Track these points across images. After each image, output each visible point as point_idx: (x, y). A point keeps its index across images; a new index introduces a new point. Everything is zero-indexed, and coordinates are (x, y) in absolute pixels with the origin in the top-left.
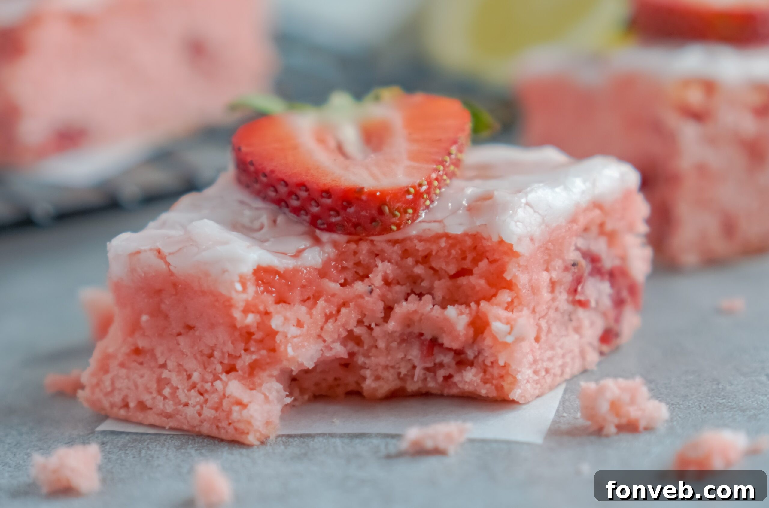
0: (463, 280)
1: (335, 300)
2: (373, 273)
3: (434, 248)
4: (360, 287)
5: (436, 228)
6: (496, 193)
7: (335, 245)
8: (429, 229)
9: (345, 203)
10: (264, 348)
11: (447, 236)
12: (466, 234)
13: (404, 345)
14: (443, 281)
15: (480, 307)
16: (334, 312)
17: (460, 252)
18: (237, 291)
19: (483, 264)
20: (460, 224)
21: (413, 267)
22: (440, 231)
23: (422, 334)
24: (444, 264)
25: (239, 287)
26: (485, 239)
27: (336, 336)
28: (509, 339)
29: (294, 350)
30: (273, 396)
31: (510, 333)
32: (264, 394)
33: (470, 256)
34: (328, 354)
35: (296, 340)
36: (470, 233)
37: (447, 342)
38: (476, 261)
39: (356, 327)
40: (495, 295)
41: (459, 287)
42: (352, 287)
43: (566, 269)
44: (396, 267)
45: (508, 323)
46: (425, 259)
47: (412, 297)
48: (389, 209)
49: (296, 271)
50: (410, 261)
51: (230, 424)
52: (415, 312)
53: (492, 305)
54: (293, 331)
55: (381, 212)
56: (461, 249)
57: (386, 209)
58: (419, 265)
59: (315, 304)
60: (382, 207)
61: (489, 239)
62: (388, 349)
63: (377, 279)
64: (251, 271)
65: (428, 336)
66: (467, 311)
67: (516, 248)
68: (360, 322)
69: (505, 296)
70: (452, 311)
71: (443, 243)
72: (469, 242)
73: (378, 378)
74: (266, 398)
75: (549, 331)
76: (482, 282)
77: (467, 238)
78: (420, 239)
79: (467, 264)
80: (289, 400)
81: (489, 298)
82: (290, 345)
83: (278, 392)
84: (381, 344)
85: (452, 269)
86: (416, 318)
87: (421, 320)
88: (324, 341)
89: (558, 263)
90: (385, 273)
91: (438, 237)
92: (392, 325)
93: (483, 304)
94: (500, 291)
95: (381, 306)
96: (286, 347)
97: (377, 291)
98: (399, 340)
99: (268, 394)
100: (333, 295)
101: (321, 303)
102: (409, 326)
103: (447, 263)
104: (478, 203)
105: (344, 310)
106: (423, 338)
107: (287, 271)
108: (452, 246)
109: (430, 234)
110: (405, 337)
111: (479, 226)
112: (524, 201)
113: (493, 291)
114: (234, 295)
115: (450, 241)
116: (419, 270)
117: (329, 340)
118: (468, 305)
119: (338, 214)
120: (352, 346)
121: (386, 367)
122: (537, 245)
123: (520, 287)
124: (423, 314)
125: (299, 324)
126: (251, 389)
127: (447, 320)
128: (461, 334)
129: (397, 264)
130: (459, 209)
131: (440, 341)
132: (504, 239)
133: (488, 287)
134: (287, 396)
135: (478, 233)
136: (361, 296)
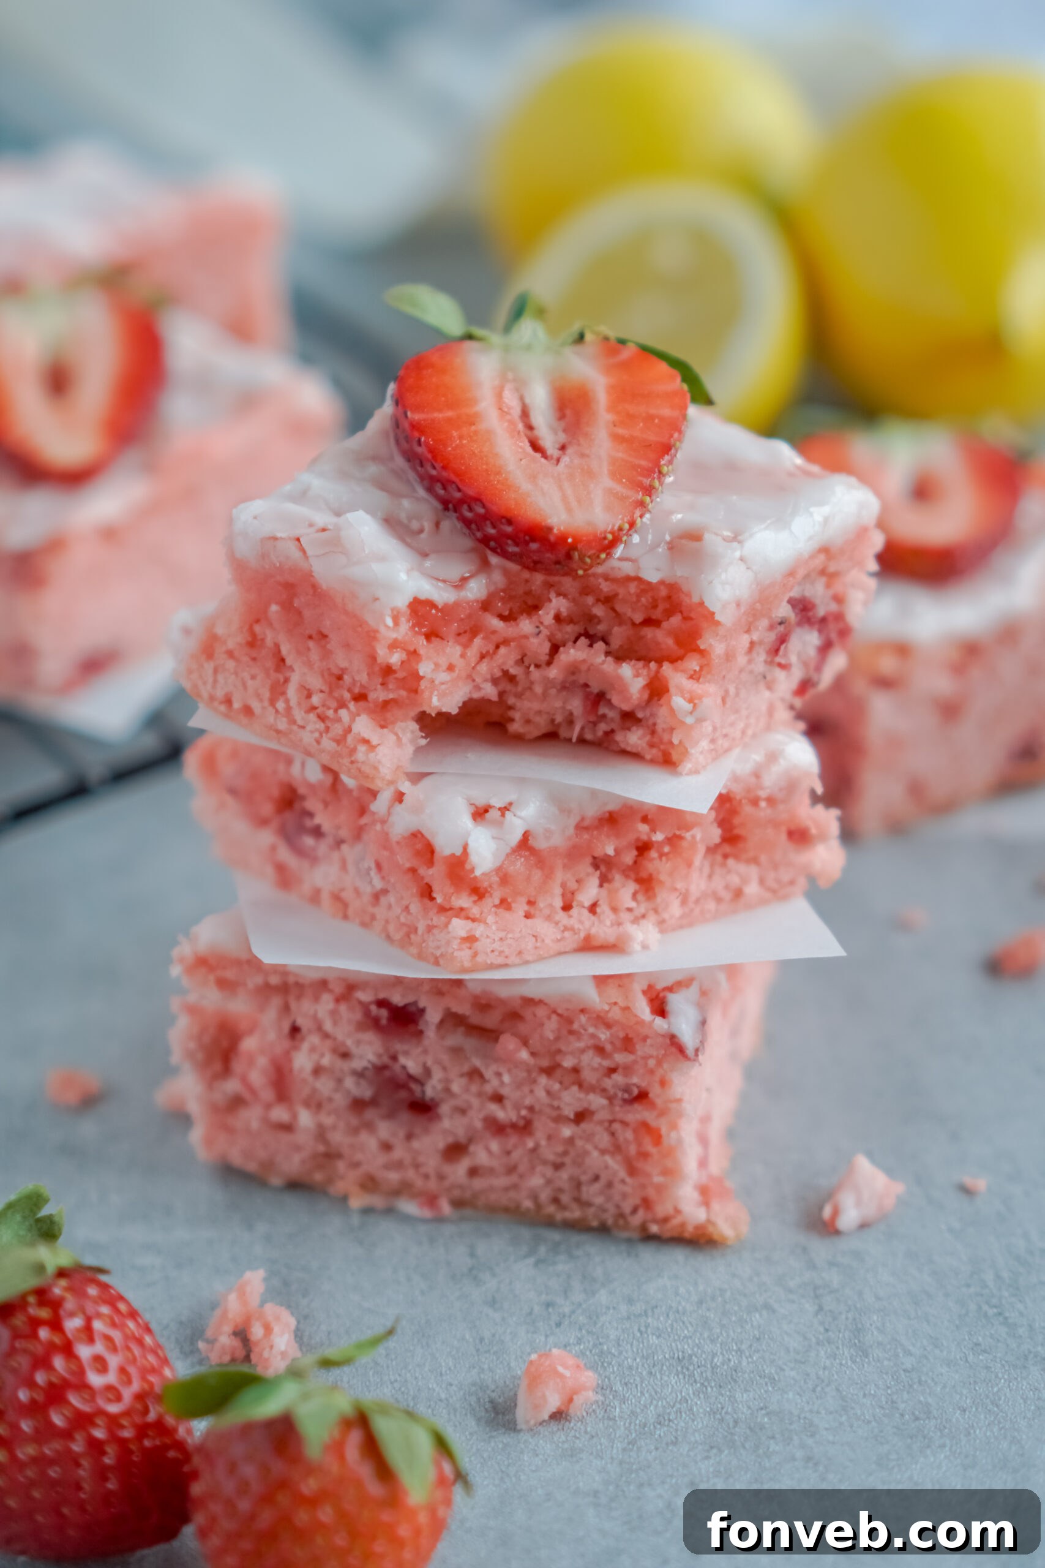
0: (649, 632)
1: (495, 639)
2: (544, 609)
3: (621, 591)
4: (526, 625)
5: (627, 569)
6: (708, 537)
7: (506, 572)
8: (619, 569)
9: (527, 538)
10: (404, 688)
11: (638, 579)
12: (662, 582)
13: (564, 693)
14: (624, 628)
15: (661, 670)
16: (491, 652)
17: (650, 600)
18: (387, 626)
19: (675, 620)
20: (658, 570)
21: (593, 605)
22: (632, 574)
23: (586, 685)
24: (630, 610)
25: (389, 622)
26: (683, 592)
27: (489, 676)
28: (689, 720)
29: (439, 700)
30: (406, 738)
31: (691, 713)
32: (396, 734)
33: (662, 607)
34: (476, 695)
35: (443, 687)
36: (668, 582)
37: (615, 700)
38: (669, 613)
39: (512, 667)
40: (681, 658)
41: (641, 638)
42: (517, 625)
43: (771, 627)
44: (572, 604)
45: (690, 701)
46: (608, 600)
47: (583, 641)
48: (579, 556)
49: (457, 604)
50: (590, 600)
51: (352, 762)
52: (584, 661)
53: (676, 670)
54: (443, 676)
55: (569, 556)
56: (653, 598)
57: (576, 555)
58: (600, 603)
59: (471, 640)
60: (572, 553)
61: (689, 595)
62: (545, 695)
63: (547, 615)
64: (407, 603)
65: (595, 689)
66: (645, 672)
67: (717, 617)
68: (518, 662)
69: (693, 663)
70: (626, 670)
71: (633, 588)
72: (664, 592)
73: (528, 721)
74: (399, 739)
75: (737, 694)
76: (670, 642)
77: (662, 587)
78: (607, 578)
79: (657, 614)
80: (424, 742)
81: (674, 660)
82: (436, 693)
83: (413, 732)
84: (538, 689)
85: (638, 618)
86: (584, 667)
87: (589, 669)
88: (474, 680)
89: (764, 623)
90: (559, 610)
91: (629, 579)
92: (553, 672)
93: (667, 668)
94: (689, 654)
95: (546, 647)
96: (432, 693)
97: (545, 632)
98: (559, 687)
99: (401, 736)
100: (494, 632)
101: (478, 641)
102: (573, 673)
103: (634, 610)
104: (684, 541)
105: (503, 650)
106: (588, 690)
107: (446, 605)
108: (644, 592)
109: (620, 575)
110: (567, 685)
111: (680, 577)
112: (738, 554)
113: (681, 652)
114: (382, 629)
115: (642, 587)
116: (599, 611)
117: (478, 680)
118: (646, 666)
119: (517, 544)
120: (505, 685)
121: (539, 712)
122: (743, 609)
123: (713, 656)
124: (592, 665)
125: (451, 668)
126: (382, 727)
127: (619, 677)
128: (634, 697)
129: (574, 600)
130: (658, 546)
131: (608, 697)
132: (706, 604)
133: (675, 648)
134: (422, 737)
135: (676, 583)
136: (526, 637)
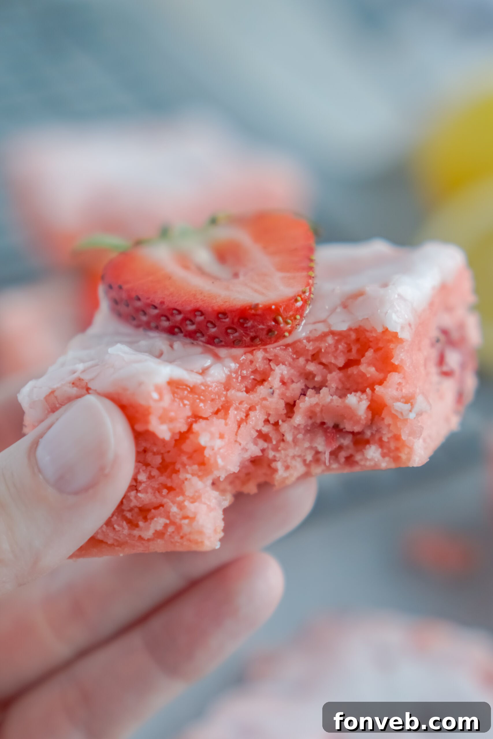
0: (353, 370)
2: (271, 376)
3: (323, 346)
4: (262, 391)
5: (322, 328)
7: (234, 358)
8: (316, 330)
9: (242, 320)
10: (194, 464)
11: (333, 333)
12: (350, 329)
13: (309, 435)
14: (334, 374)
15: (375, 392)
16: (244, 418)
17: (346, 346)
18: (154, 401)
19: (369, 354)
20: (344, 321)
21: (305, 365)
22: (326, 330)
23: (323, 423)
24: (333, 358)
25: (156, 396)
26: (367, 331)
27: (249, 438)
28: (412, 416)
29: (223, 460)
31: (411, 410)
33: (356, 348)
35: (222, 451)
36: (353, 328)
37: (348, 426)
38: (362, 353)
39: (264, 427)
40: (385, 379)
41: (351, 377)
42: (256, 393)
43: (432, 345)
44: (290, 368)
45: (406, 402)
46: (316, 357)
47: (310, 392)
48: (283, 319)
49: (205, 386)
50: (302, 361)
52: (317, 404)
53: (386, 388)
54: (218, 443)
55: (276, 322)
56: (346, 343)
57: (281, 319)
58: (309, 362)
59: (227, 413)
60: (277, 318)
61: (373, 330)
62: (295, 441)
63: (275, 381)
64: (165, 381)
65: (330, 424)
66: (365, 397)
67: (400, 335)
68: (267, 421)
69: (395, 379)
70: (352, 399)
71: (330, 340)
72: (353, 336)
73: (288, 468)
76: (372, 369)
77: (351, 333)
78: (309, 340)
79: (354, 355)
81: (381, 382)
82: (218, 456)
84: (289, 437)
85: (341, 362)
86: (318, 410)
87: (322, 411)
88: (241, 445)
89: (427, 342)
90: (282, 374)
91: (323, 337)
92: (297, 420)
93: (377, 388)
94: (389, 375)
95: (282, 404)
96: (215, 458)
97: (278, 393)
98: (303, 432)
100: (241, 402)
101: (232, 412)
102: (312, 418)
103: (336, 358)
104: (351, 300)
105: (252, 415)
106: (325, 426)
108: (338, 342)
109: (317, 334)
110: (310, 427)
111: (361, 321)
113: (383, 375)
114: (151, 404)
115: (336, 338)
116: (312, 367)
117: (243, 442)
118: (363, 391)
119: (235, 330)
120: (262, 444)
121: (294, 457)
122: (414, 329)
123: (406, 370)
124: (324, 406)
125: (222, 437)
127: (348, 408)
128: (363, 418)
129: (290, 365)
130: (335, 308)
131: (341, 427)
132: (388, 328)
133: (377, 373)
135: (360, 326)
136: (265, 399)
